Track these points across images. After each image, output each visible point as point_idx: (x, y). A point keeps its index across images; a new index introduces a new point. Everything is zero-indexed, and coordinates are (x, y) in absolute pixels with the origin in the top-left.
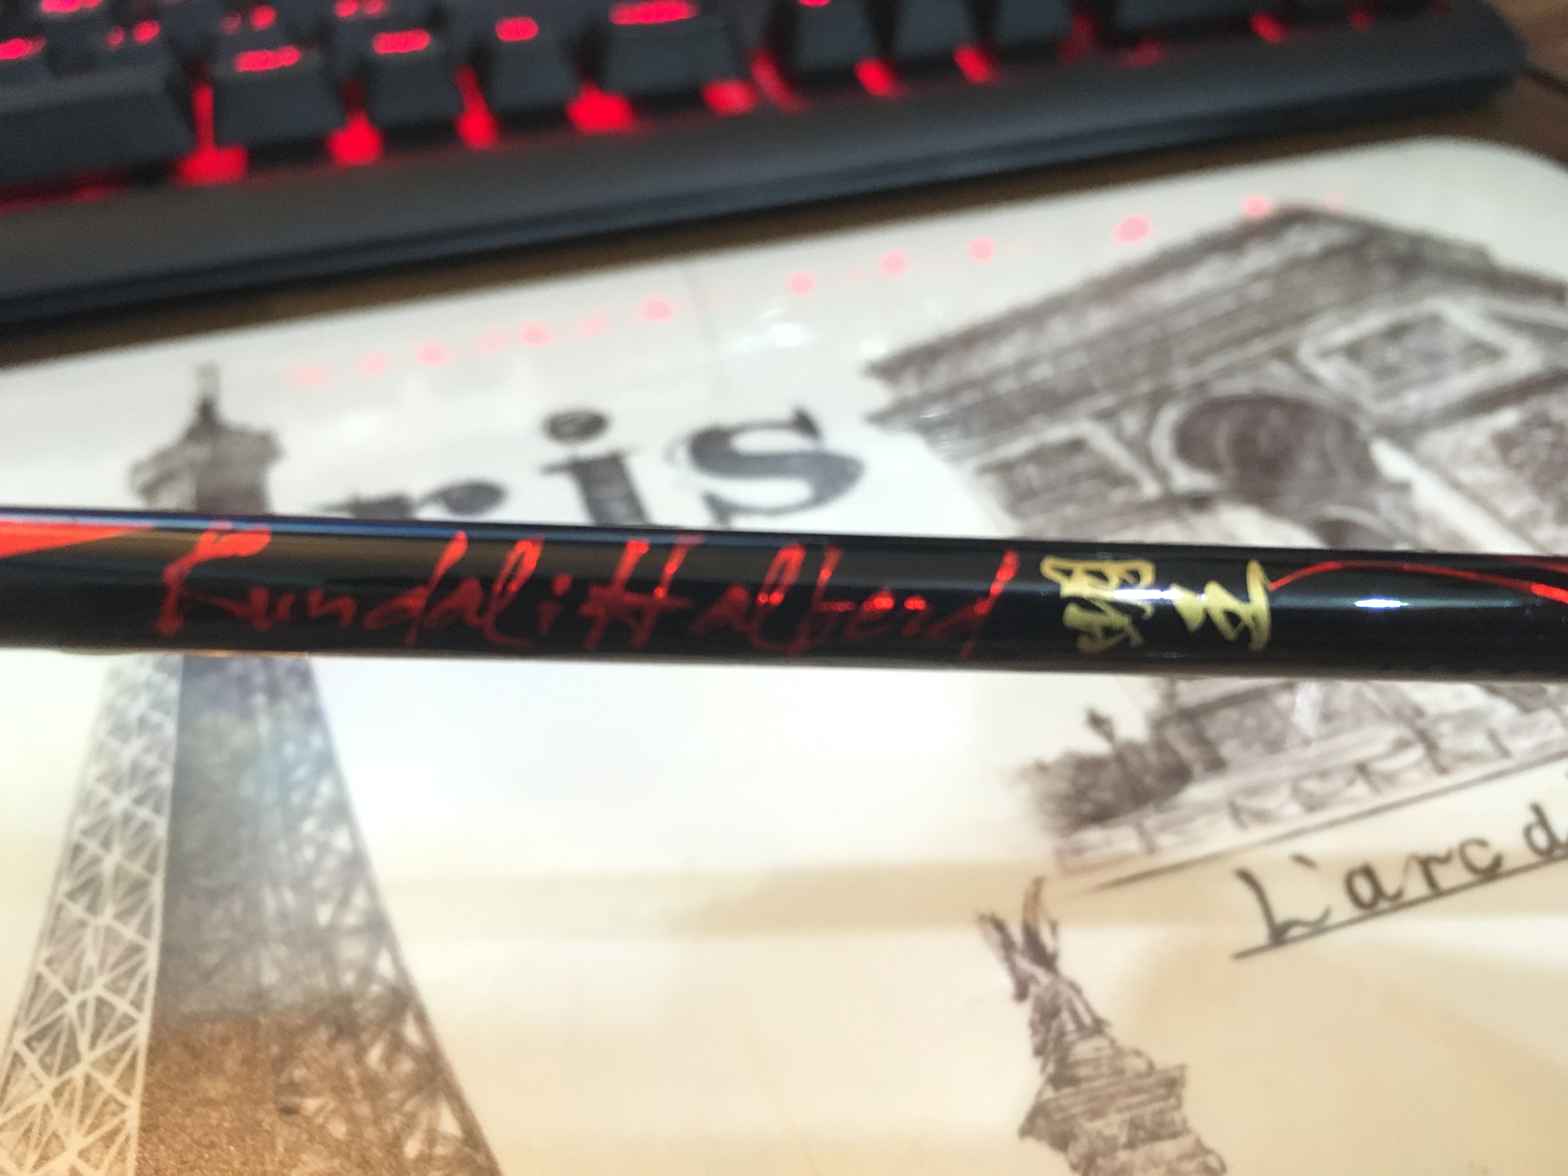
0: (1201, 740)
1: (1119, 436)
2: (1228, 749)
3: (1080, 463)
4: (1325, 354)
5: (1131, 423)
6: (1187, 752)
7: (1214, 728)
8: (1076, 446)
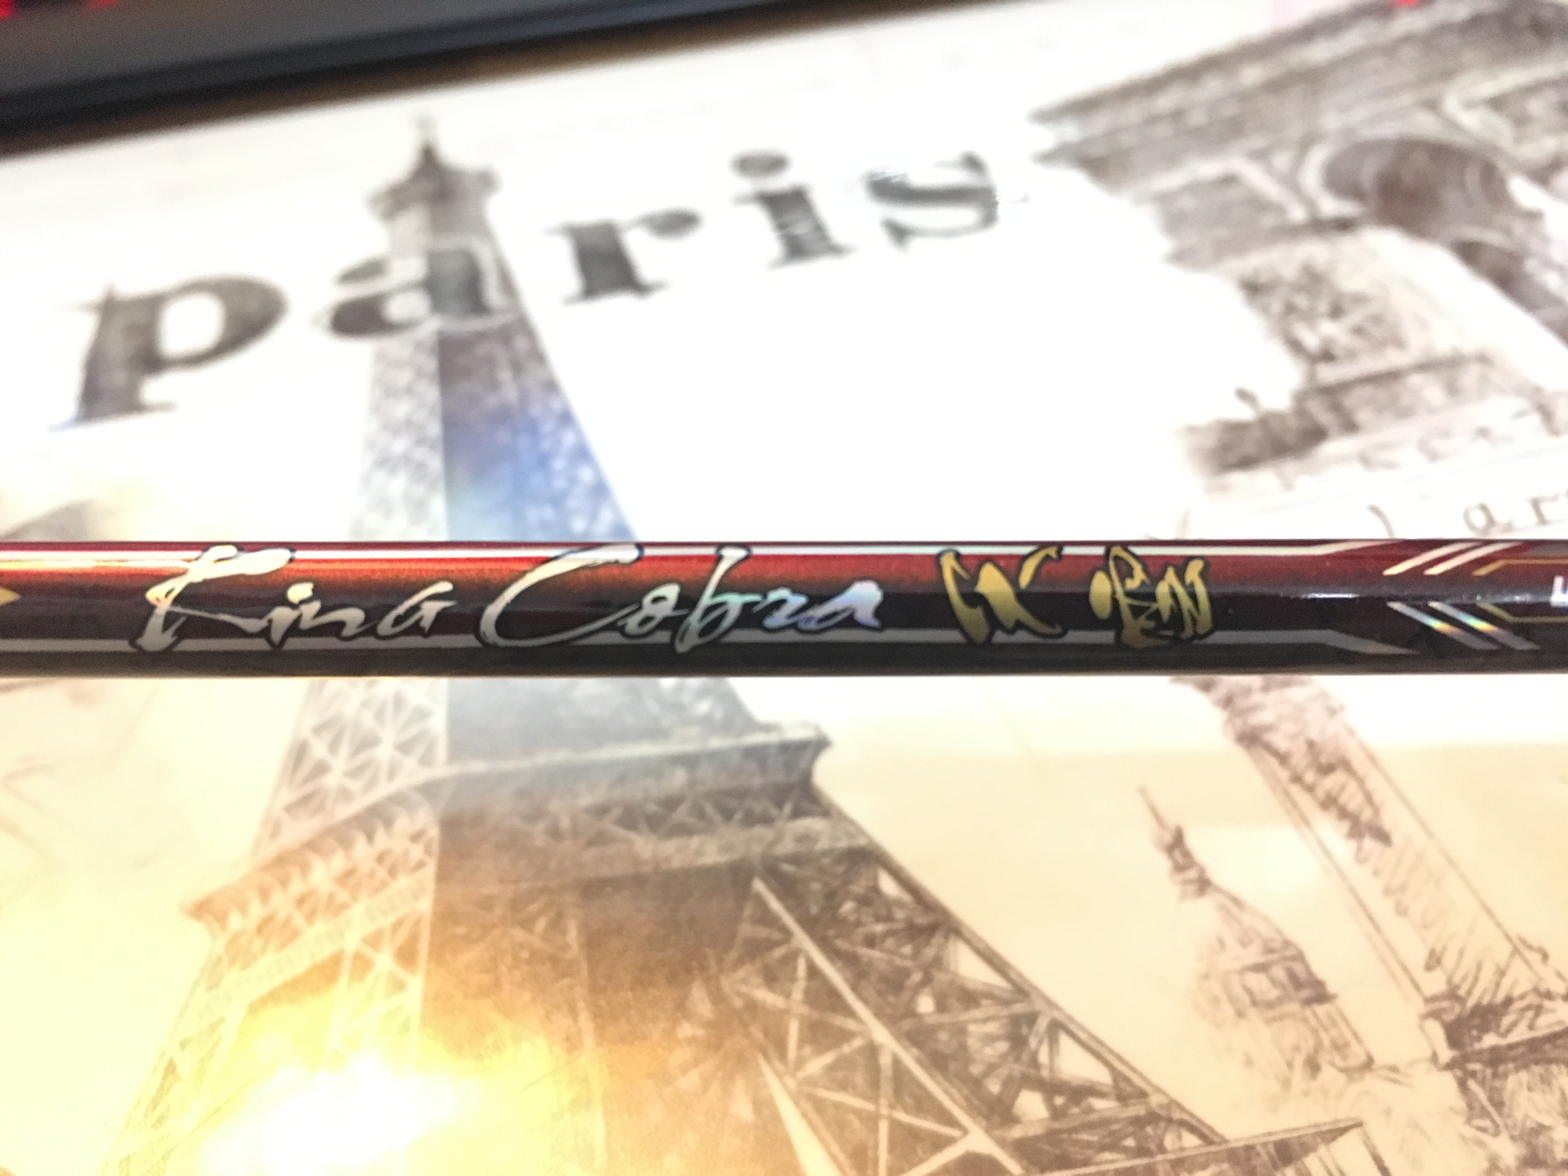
0: (1337, 408)
1: (1270, 171)
2: (1363, 416)
3: (1232, 193)
4: (1469, 105)
5: (1282, 161)
6: (1324, 416)
7: (1350, 400)
8: (1229, 180)
